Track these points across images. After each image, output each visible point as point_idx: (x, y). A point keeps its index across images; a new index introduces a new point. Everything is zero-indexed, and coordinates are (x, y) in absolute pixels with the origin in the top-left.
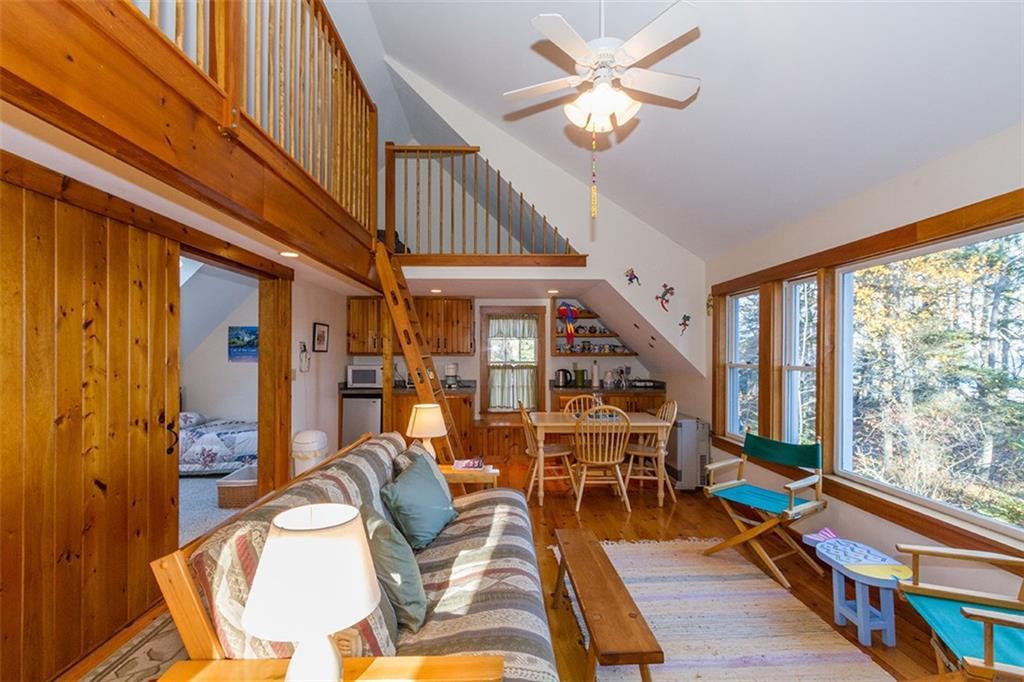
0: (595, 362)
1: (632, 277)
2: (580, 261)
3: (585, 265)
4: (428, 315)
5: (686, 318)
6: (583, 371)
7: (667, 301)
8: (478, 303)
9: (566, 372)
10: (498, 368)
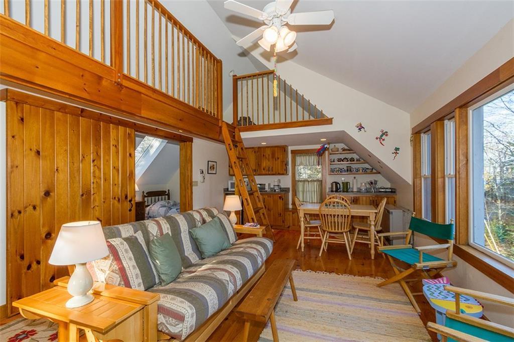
0: (355, 178)
1: (360, 128)
2: (329, 121)
3: (332, 124)
4: (264, 155)
5: (397, 149)
6: (347, 183)
7: (384, 140)
8: (290, 148)
9: (337, 183)
10: (301, 181)
